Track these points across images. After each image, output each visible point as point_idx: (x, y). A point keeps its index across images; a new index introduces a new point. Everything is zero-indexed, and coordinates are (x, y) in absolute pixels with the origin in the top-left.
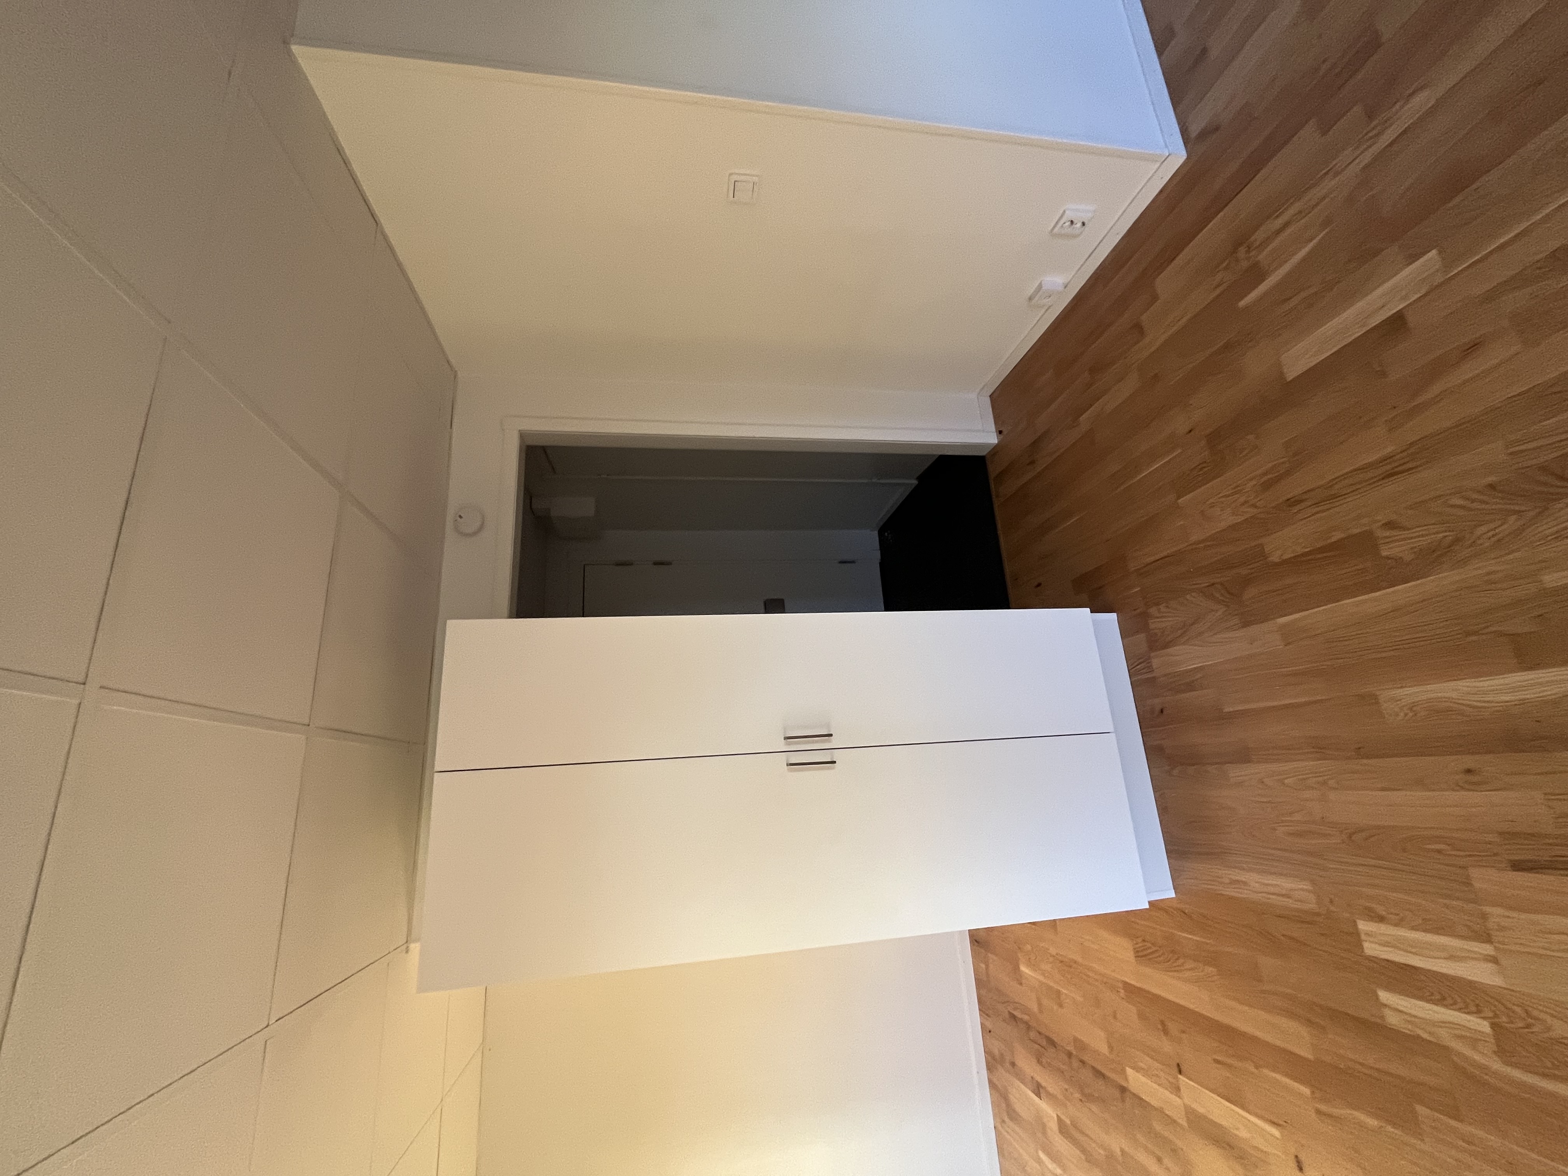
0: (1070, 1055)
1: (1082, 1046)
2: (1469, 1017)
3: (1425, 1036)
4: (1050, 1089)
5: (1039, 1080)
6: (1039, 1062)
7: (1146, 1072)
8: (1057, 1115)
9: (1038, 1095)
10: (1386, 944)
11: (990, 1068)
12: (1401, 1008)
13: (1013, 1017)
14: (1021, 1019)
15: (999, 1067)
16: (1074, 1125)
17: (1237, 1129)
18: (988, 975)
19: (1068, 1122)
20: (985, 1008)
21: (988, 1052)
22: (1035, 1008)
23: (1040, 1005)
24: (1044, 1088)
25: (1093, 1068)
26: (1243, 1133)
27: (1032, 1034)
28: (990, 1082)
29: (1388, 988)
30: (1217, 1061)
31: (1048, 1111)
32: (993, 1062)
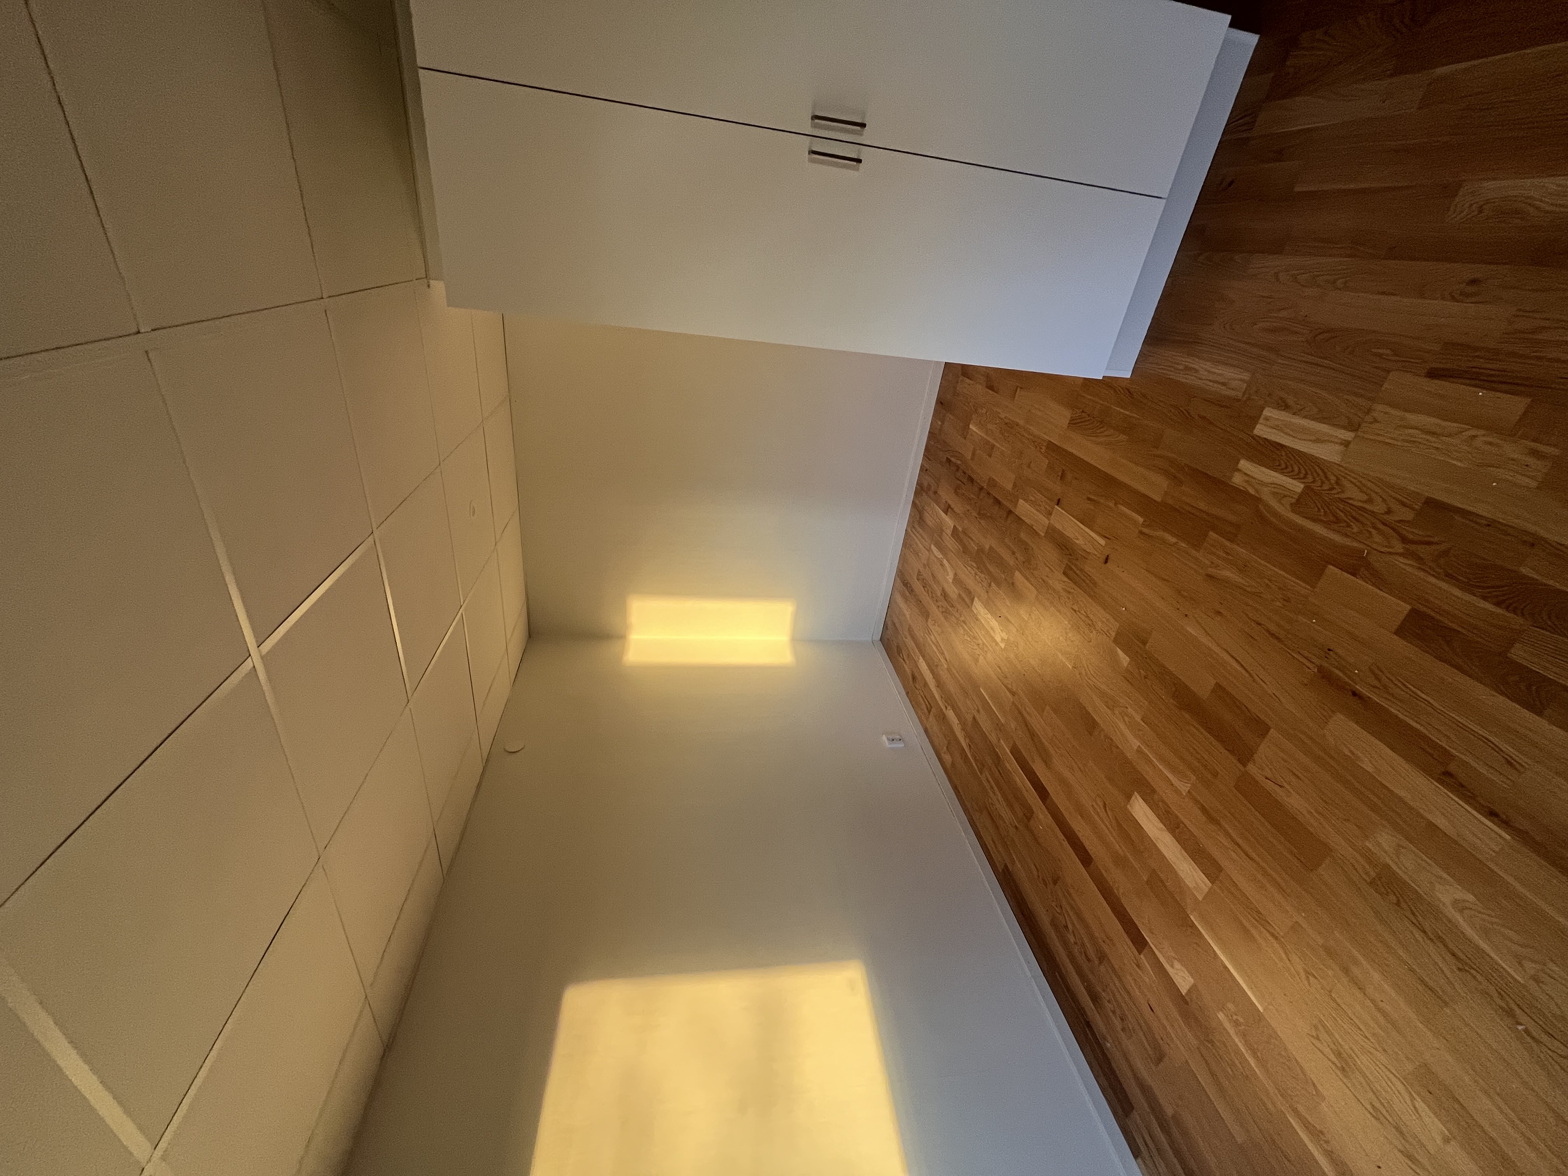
0: (981, 489)
1: (992, 483)
2: (1295, 482)
3: (1252, 491)
4: (955, 509)
5: (950, 504)
6: (956, 492)
7: (1033, 503)
8: (954, 526)
9: (946, 513)
10: (1276, 428)
11: (917, 493)
12: (1249, 473)
13: (949, 461)
14: (955, 463)
15: (924, 494)
16: (964, 532)
17: (1078, 539)
18: (940, 430)
19: (960, 529)
20: (929, 453)
21: (920, 484)
22: (969, 456)
23: (973, 454)
24: (952, 509)
25: (995, 497)
26: (1080, 542)
27: (958, 474)
28: (914, 503)
29: (1250, 459)
30: (1089, 499)
31: (949, 522)
32: (921, 490)
